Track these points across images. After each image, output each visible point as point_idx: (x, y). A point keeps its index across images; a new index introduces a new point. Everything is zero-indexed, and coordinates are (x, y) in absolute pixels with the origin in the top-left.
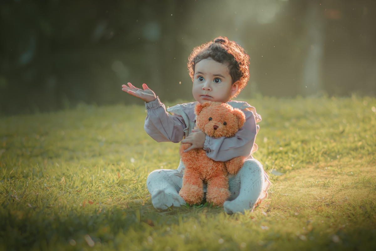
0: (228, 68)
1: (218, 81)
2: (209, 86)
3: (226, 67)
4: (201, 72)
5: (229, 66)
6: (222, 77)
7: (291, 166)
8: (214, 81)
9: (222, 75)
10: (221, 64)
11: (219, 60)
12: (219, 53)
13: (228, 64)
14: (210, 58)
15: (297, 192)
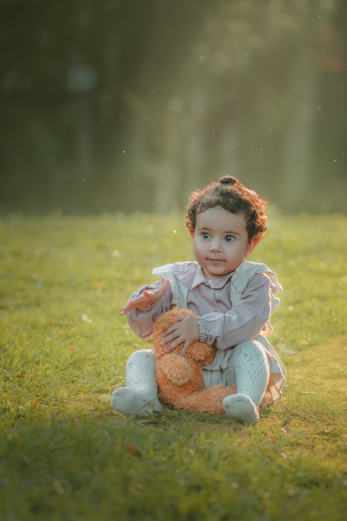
0: (244, 221)
1: (231, 239)
2: (220, 247)
3: (243, 219)
4: (207, 227)
5: (245, 218)
6: (237, 234)
7: (306, 340)
8: (224, 239)
9: (237, 231)
10: (235, 215)
11: (233, 211)
12: (231, 200)
13: (244, 215)
14: (219, 207)
15: (319, 386)
